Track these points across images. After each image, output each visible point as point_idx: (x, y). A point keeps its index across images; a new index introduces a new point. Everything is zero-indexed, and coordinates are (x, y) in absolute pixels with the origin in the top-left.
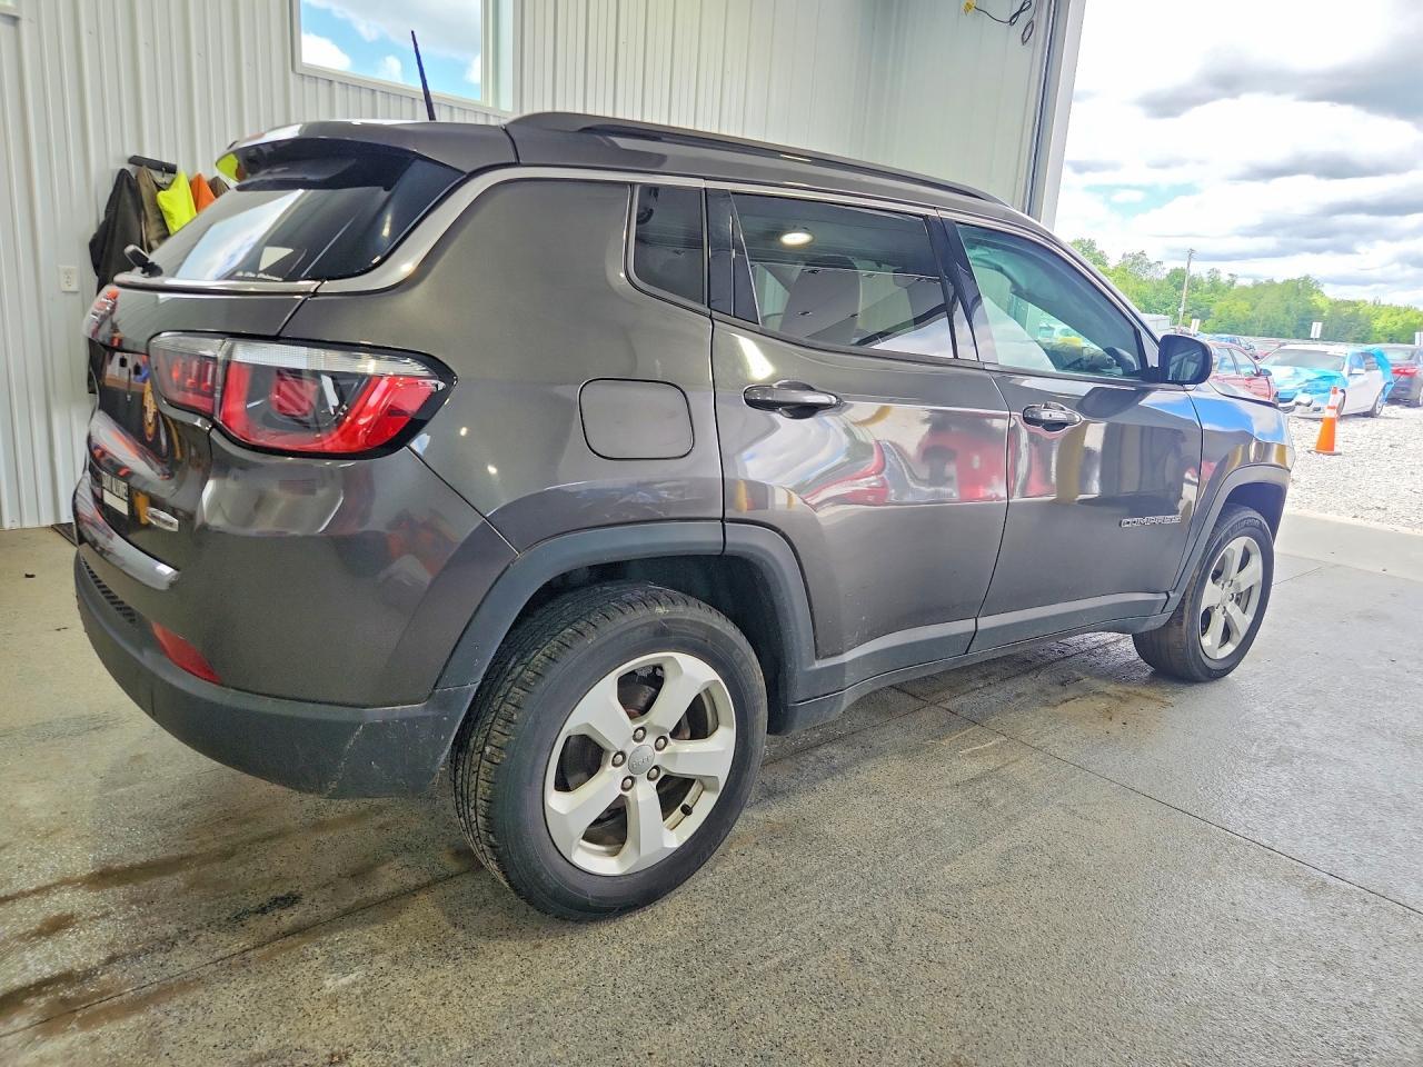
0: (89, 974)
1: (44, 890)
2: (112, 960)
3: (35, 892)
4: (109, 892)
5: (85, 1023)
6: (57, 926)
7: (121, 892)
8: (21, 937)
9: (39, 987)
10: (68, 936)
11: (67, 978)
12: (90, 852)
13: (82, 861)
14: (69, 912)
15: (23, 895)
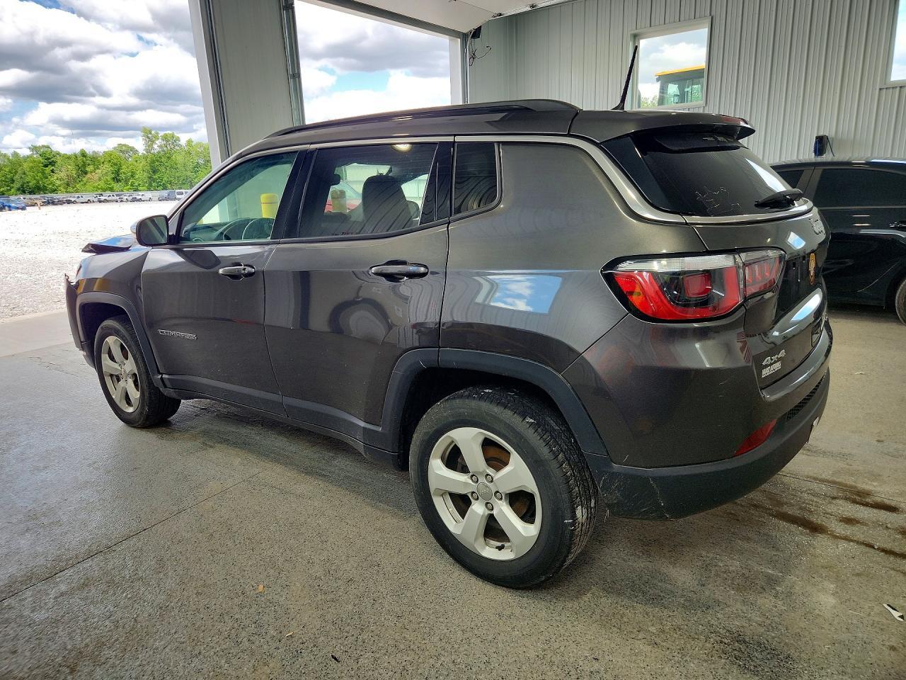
0: (846, 499)
1: (846, 539)
2: (834, 498)
3: (852, 541)
4: (819, 522)
5: (856, 487)
6: (849, 521)
7: (814, 519)
8: (866, 525)
9: (866, 505)
10: (846, 515)
11: (854, 502)
12: (814, 545)
13: (821, 541)
14: (841, 523)
15: (858, 542)
